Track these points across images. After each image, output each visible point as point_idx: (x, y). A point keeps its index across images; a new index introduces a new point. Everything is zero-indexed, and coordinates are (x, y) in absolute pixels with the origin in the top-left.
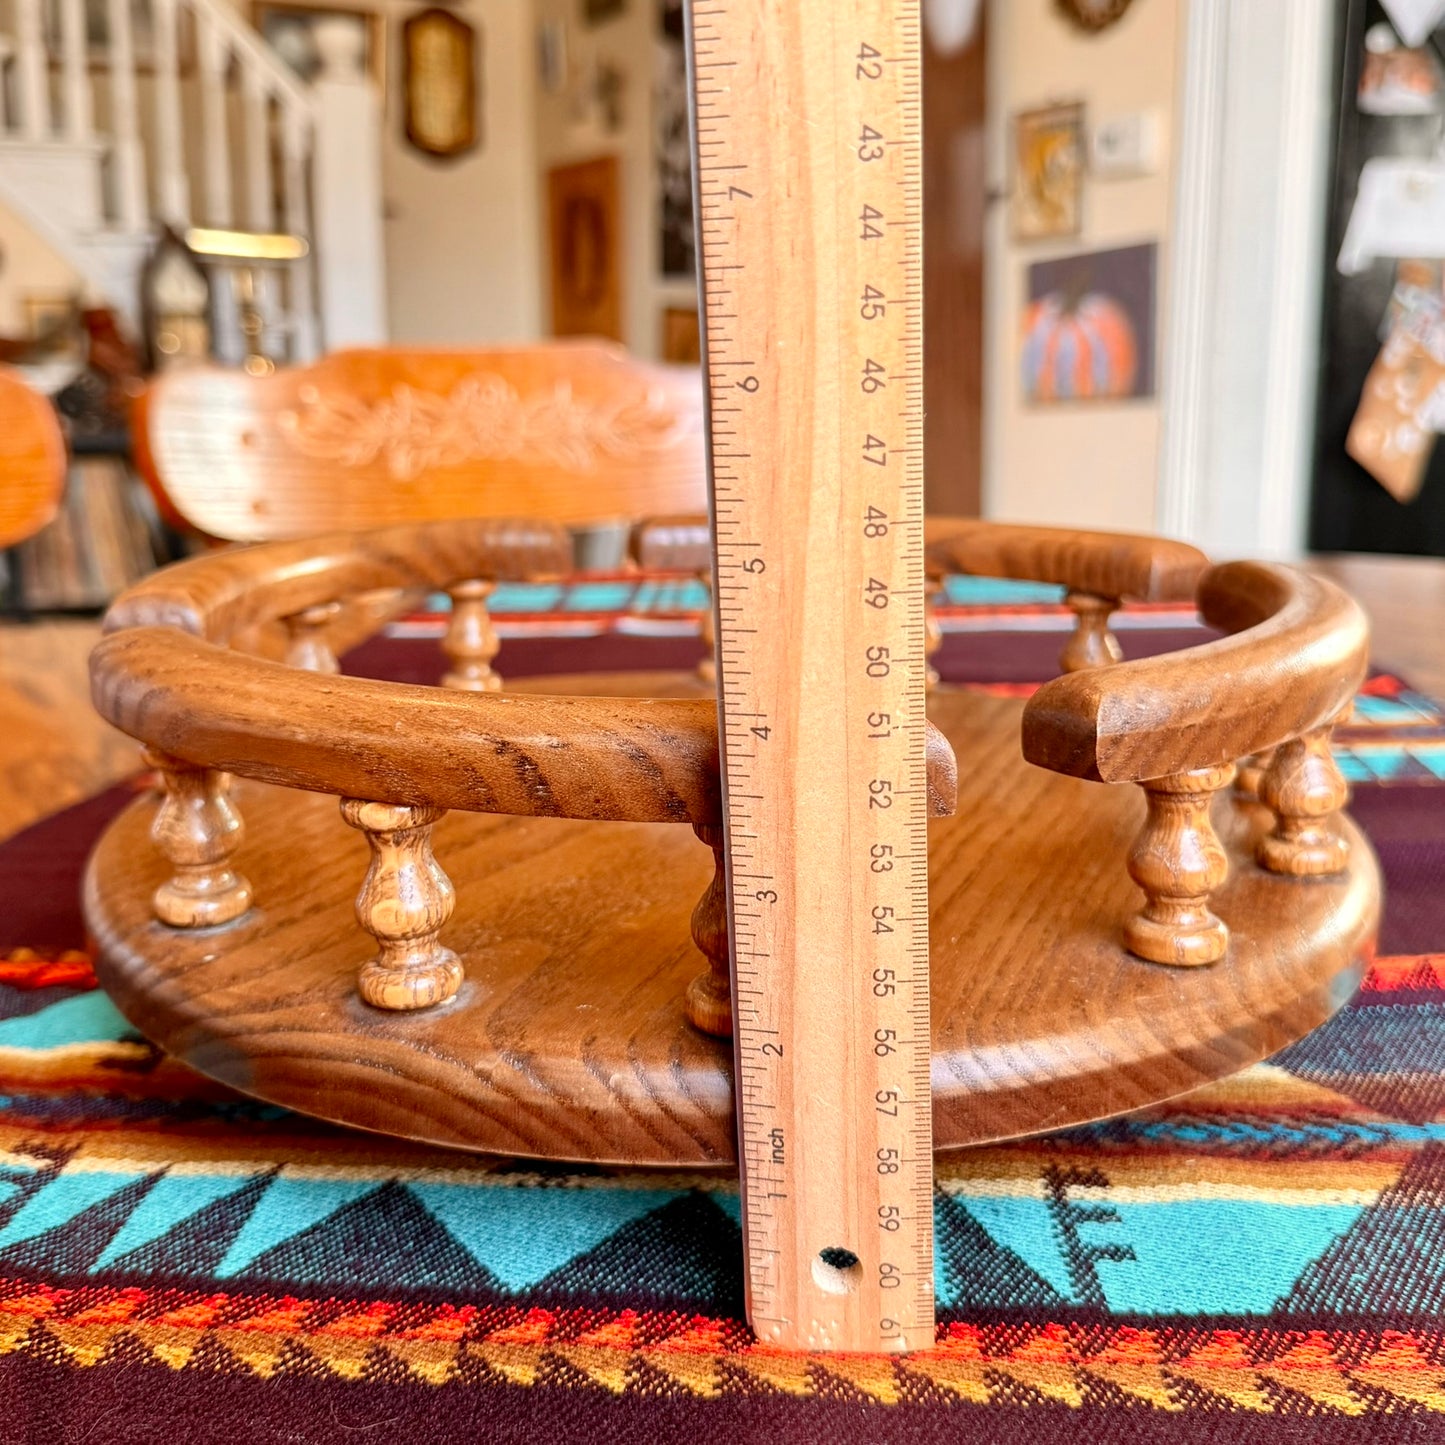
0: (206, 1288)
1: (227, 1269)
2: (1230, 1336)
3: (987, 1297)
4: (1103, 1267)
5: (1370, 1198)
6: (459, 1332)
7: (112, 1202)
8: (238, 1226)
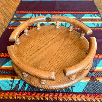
0: (25, 92)
1: (26, 90)
2: (79, 94)
3: (67, 91)
4: (73, 88)
5: (88, 81)
6: (39, 95)
7: (18, 83)
8: (26, 85)
